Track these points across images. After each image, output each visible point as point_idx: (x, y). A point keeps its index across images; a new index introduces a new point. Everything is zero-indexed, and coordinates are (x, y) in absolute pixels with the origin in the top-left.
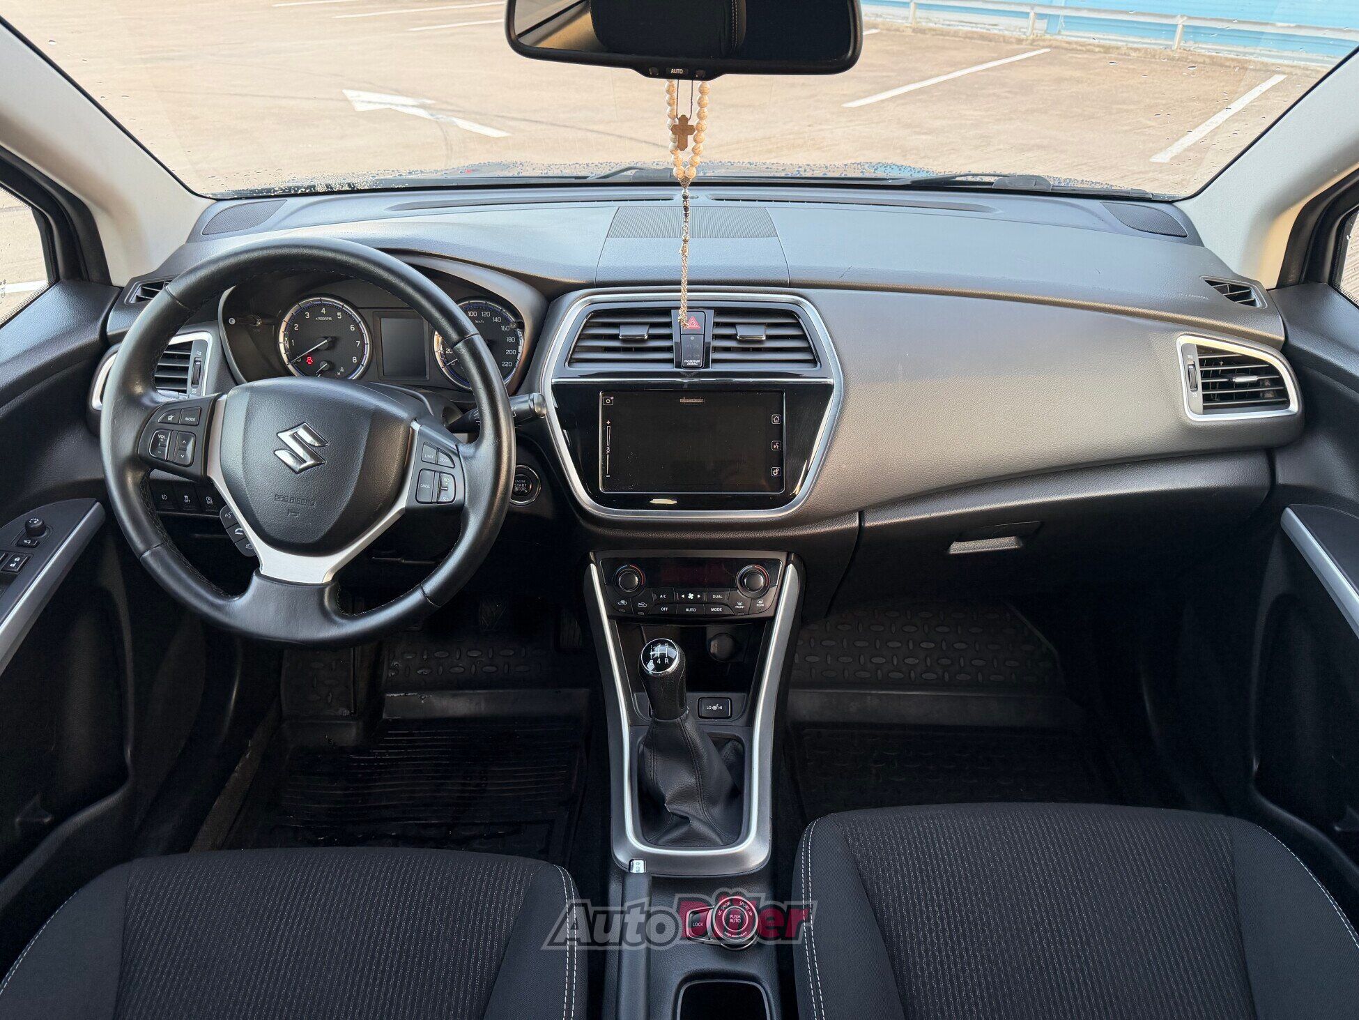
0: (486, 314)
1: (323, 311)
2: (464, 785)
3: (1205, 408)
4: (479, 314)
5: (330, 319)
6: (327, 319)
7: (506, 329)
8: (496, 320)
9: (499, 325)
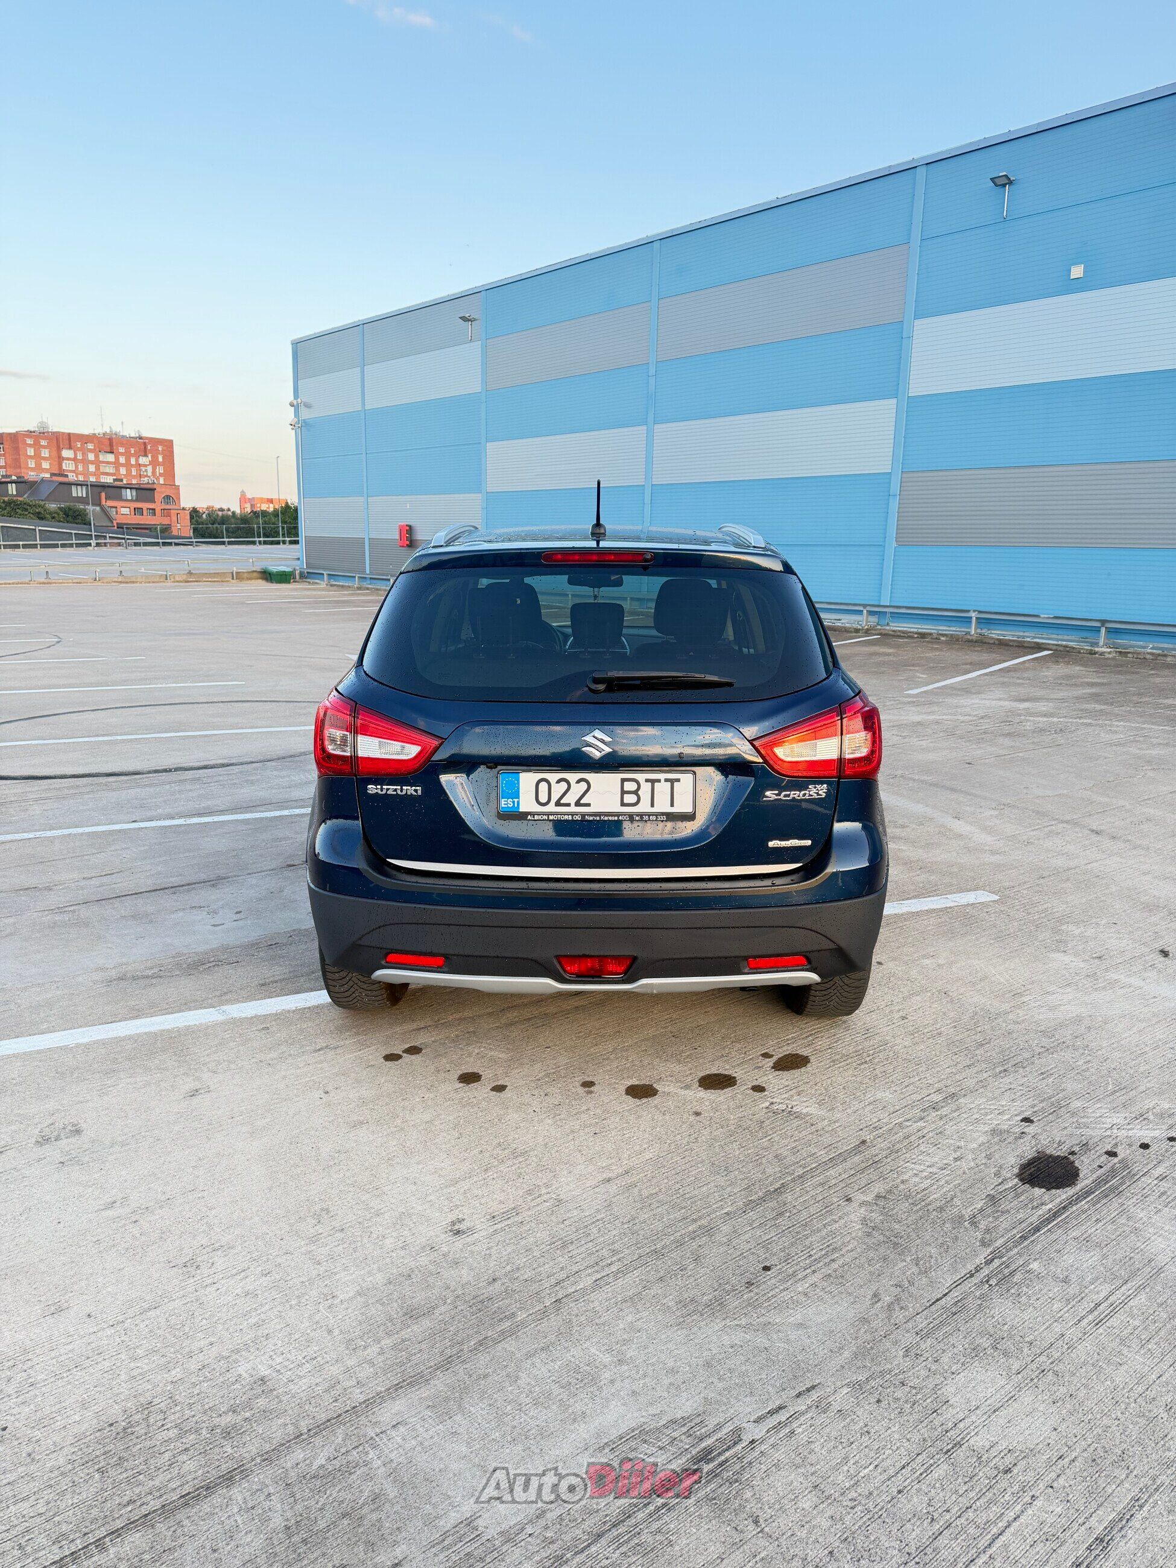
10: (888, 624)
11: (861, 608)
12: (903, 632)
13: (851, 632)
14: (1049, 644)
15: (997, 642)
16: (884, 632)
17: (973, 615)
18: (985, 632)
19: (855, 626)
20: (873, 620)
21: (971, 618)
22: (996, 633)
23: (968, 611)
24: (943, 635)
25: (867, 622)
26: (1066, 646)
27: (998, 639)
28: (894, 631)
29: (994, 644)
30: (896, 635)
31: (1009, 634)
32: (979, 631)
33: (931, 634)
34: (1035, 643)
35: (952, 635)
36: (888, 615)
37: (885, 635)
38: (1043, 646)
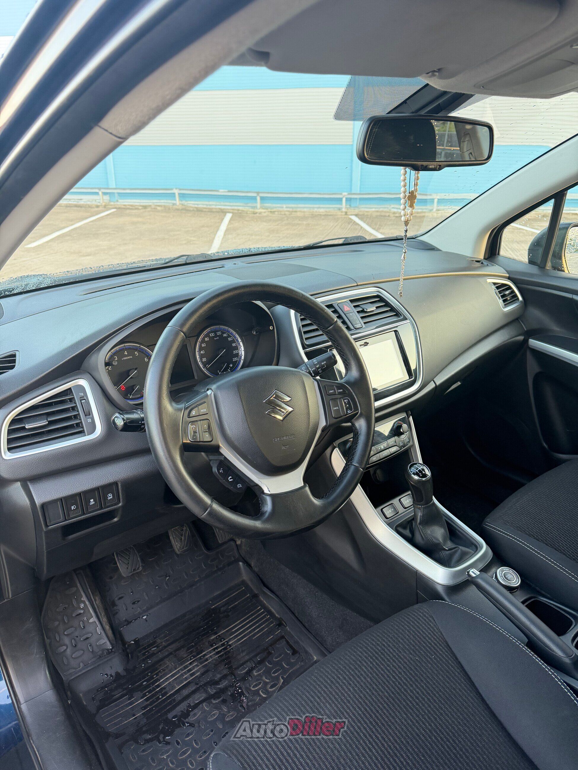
0: (219, 333)
1: (126, 353)
2: (214, 649)
3: (505, 305)
4: (216, 334)
5: (132, 357)
6: (128, 358)
7: (231, 339)
8: (225, 335)
9: (226, 338)
10: (117, 201)
11: (97, 191)
12: (132, 206)
13: (93, 207)
14: (228, 209)
15: (195, 209)
16: (118, 206)
17: (176, 192)
18: (184, 202)
19: (94, 203)
20: (106, 198)
21: (174, 194)
22: (191, 203)
23: (172, 189)
24: (159, 206)
25: (103, 200)
26: (238, 210)
27: (195, 207)
28: (124, 205)
29: (193, 210)
30: (125, 208)
31: (201, 204)
32: (181, 202)
33: (150, 206)
34: (220, 209)
35: (165, 206)
36: (116, 195)
37: (119, 208)
38: (225, 211)
